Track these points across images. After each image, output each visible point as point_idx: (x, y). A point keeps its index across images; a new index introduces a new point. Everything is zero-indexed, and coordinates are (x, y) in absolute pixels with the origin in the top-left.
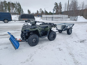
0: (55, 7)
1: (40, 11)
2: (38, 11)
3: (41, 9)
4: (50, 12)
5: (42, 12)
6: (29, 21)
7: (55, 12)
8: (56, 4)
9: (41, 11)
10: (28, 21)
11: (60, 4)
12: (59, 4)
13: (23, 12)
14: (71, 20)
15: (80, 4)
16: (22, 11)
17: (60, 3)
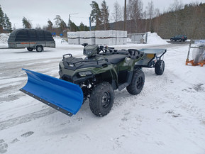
0: (93, 12)
1: (57, 22)
2: (50, 22)
3: (58, 18)
4: (82, 25)
5: (63, 24)
6: (39, 48)
7: (94, 24)
8: (95, 5)
9: (60, 22)
10: (37, 46)
11: (104, 5)
12: (102, 5)
13: (9, 24)
14: (133, 41)
15: (147, 8)
16: (8, 21)
17: (104, 2)
